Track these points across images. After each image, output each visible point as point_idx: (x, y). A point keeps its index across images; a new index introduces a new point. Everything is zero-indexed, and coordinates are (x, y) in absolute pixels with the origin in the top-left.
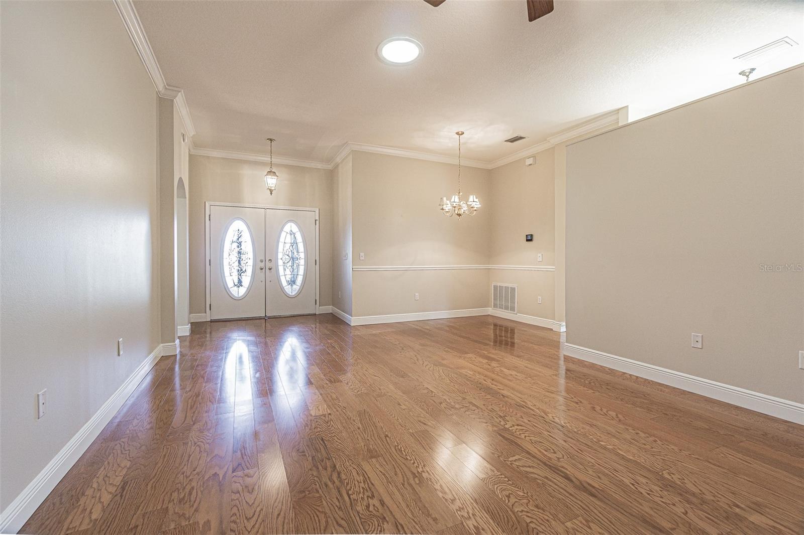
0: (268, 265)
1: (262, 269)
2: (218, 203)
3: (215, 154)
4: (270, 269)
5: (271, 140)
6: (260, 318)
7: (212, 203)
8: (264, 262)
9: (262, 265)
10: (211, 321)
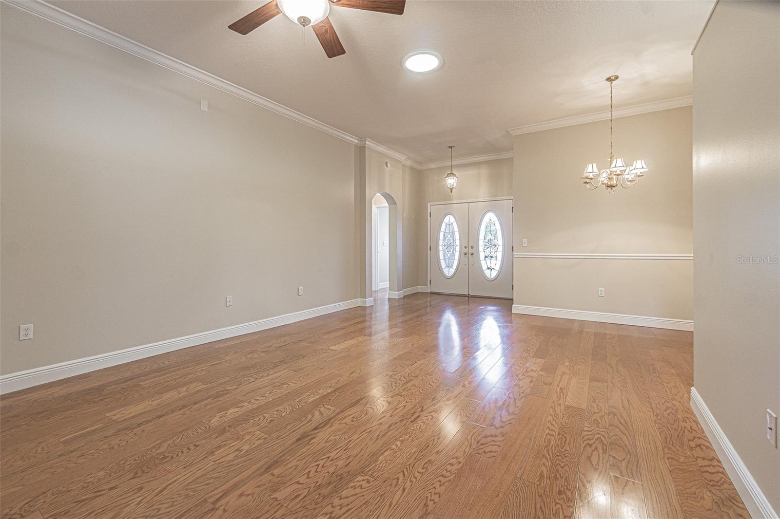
0: (471, 251)
1: (466, 254)
2: (435, 203)
3: (433, 166)
4: (472, 254)
5: (451, 147)
6: (464, 296)
7: (432, 204)
8: (467, 248)
9: (466, 250)
10: (432, 293)
